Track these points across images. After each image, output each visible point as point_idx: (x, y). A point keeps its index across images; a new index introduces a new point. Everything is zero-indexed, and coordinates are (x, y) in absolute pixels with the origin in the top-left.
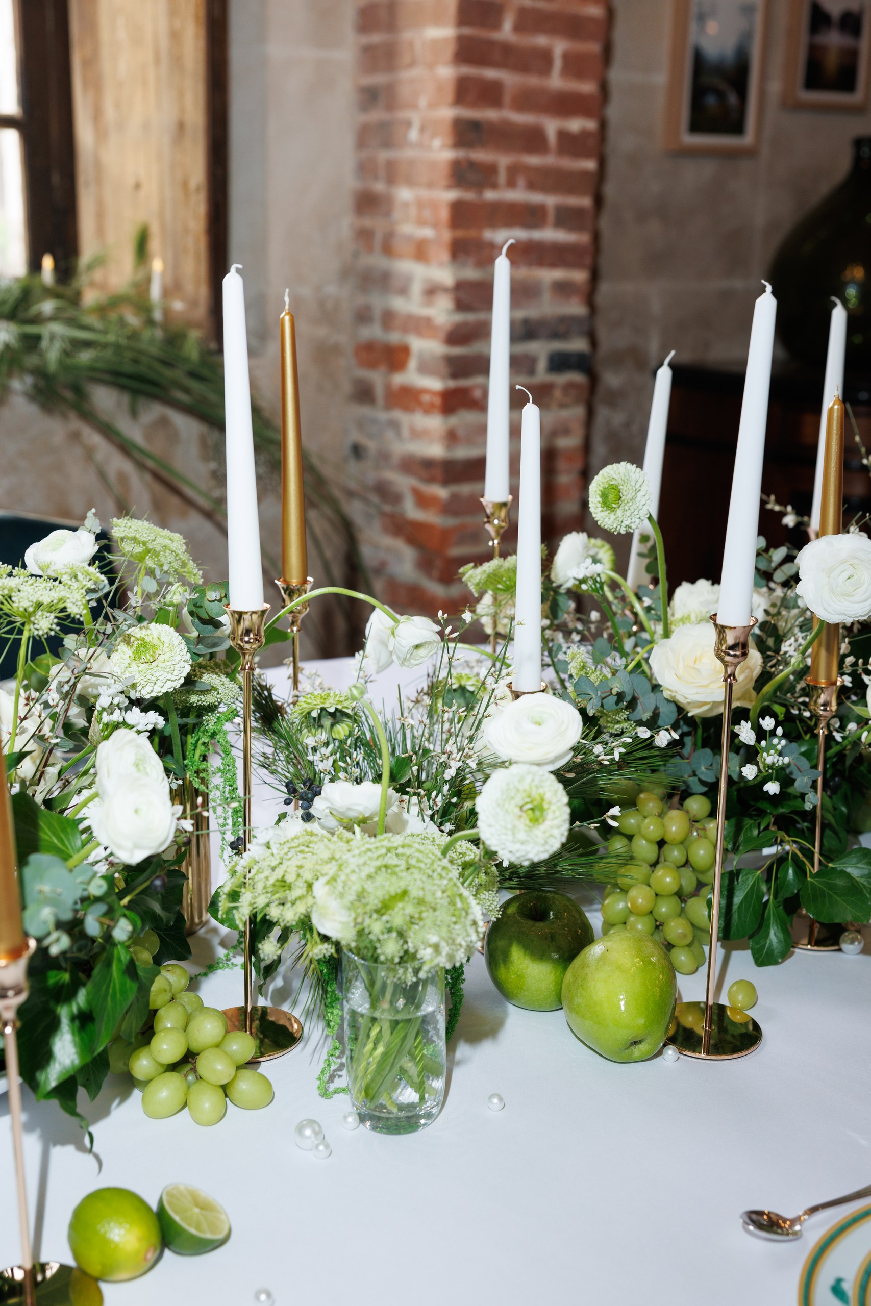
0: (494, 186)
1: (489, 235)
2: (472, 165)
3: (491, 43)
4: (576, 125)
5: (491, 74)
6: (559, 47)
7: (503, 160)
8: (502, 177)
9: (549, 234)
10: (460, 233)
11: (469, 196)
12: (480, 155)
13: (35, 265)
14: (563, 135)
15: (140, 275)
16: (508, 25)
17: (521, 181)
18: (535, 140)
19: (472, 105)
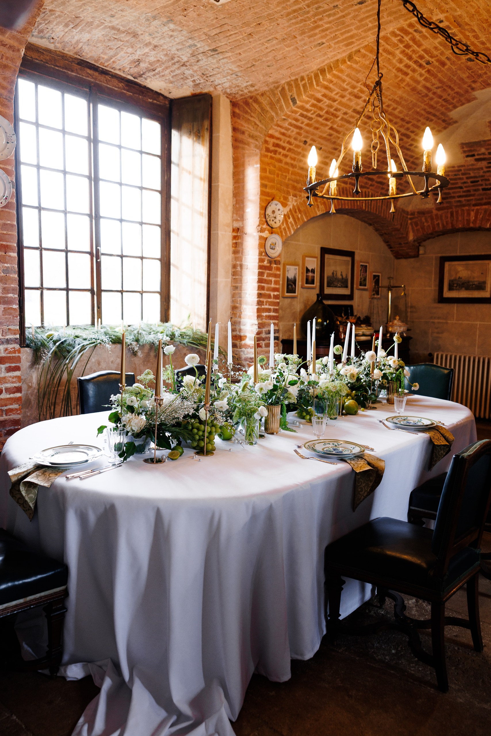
0: (263, 305)
1: (262, 314)
2: (260, 301)
3: (263, 279)
4: (276, 293)
5: (263, 285)
6: (273, 279)
7: (265, 300)
8: (265, 304)
9: (272, 314)
10: (258, 314)
11: (260, 307)
12: (261, 299)
14: (274, 295)
16: (265, 276)
17: (268, 304)
18: (269, 296)
19: (260, 290)
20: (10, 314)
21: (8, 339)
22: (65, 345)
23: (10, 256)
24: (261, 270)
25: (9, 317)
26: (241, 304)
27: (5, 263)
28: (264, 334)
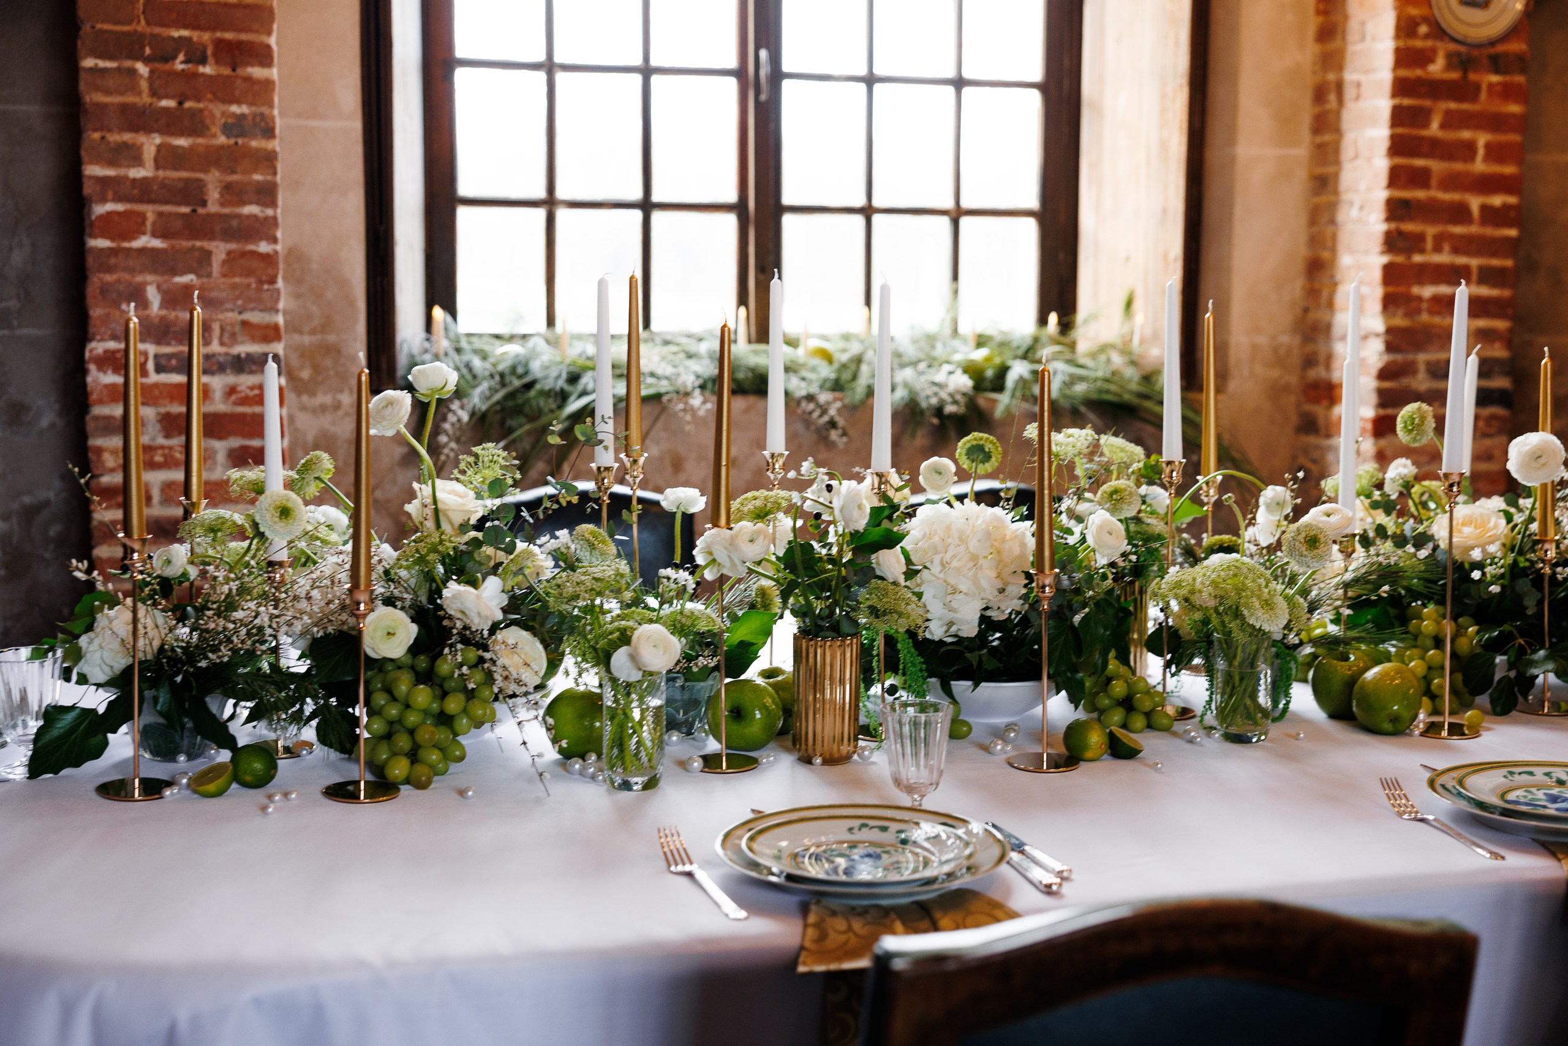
0: (1422, 251)
1: (1416, 290)
2: (1400, 233)
3: (1421, 139)
4: (1496, 200)
5: (1419, 162)
6: (1482, 139)
7: (1431, 231)
8: (1429, 244)
9: (1473, 290)
10: (1391, 289)
11: (1400, 259)
12: (1409, 227)
13: (1043, 321)
14: (1484, 208)
15: (1126, 329)
16: (1435, 125)
17: (1446, 247)
18: (1460, 213)
19: (1404, 187)
20: (249, 273)
21: (238, 356)
22: (532, 393)
23: (249, 79)
24: (1406, 102)
25: (246, 281)
26: (1334, 250)
27: (231, 102)
28: (1422, 375)
